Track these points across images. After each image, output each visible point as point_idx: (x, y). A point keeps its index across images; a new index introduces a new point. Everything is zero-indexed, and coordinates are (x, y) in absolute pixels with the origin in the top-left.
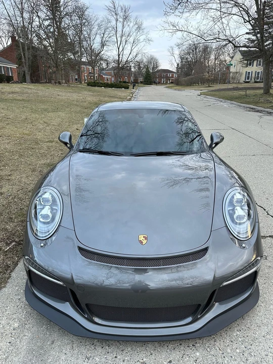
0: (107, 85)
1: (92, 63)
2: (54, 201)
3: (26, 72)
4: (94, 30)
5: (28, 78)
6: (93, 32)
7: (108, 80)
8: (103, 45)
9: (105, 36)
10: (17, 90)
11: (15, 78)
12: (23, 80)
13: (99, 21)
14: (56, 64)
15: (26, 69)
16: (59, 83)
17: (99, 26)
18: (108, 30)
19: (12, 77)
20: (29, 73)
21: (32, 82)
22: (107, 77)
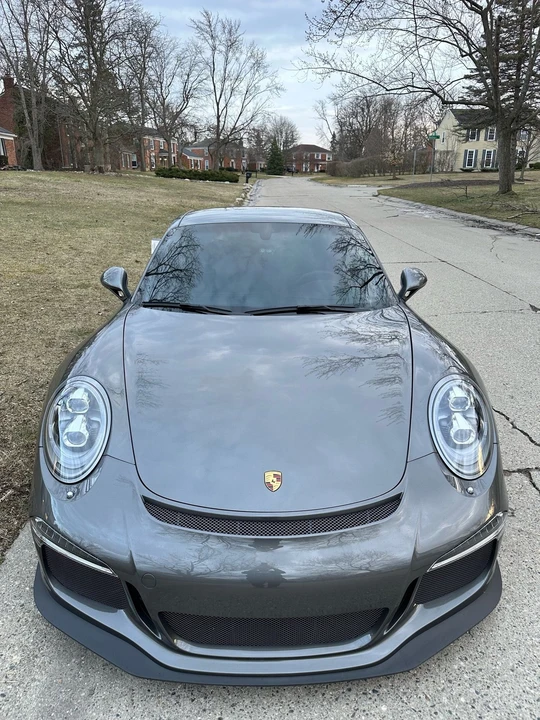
0: (195, 175)
1: (165, 132)
2: (93, 404)
3: (34, 148)
4: (170, 67)
5: (37, 159)
6: (168, 71)
7: (196, 165)
8: (187, 97)
9: (191, 79)
10: (16, 183)
11: (12, 160)
12: (27, 164)
13: (178, 50)
14: (94, 134)
15: (33, 142)
16: (101, 170)
17: (180, 59)
18: (197, 68)
19: (5, 158)
20: (40, 150)
21: (46, 169)
22: (196, 158)
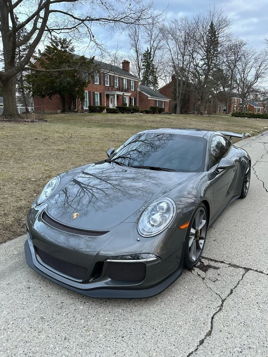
0: (253, 116)
1: (243, 96)
3: (178, 104)
4: (250, 63)
5: (178, 109)
6: (249, 65)
7: (259, 111)
8: (257, 77)
9: (261, 68)
11: (167, 110)
12: (173, 110)
13: (256, 55)
15: (178, 102)
16: (201, 114)
17: (256, 60)
18: (265, 62)
19: (164, 109)
20: (180, 105)
21: (181, 113)
22: (259, 108)
